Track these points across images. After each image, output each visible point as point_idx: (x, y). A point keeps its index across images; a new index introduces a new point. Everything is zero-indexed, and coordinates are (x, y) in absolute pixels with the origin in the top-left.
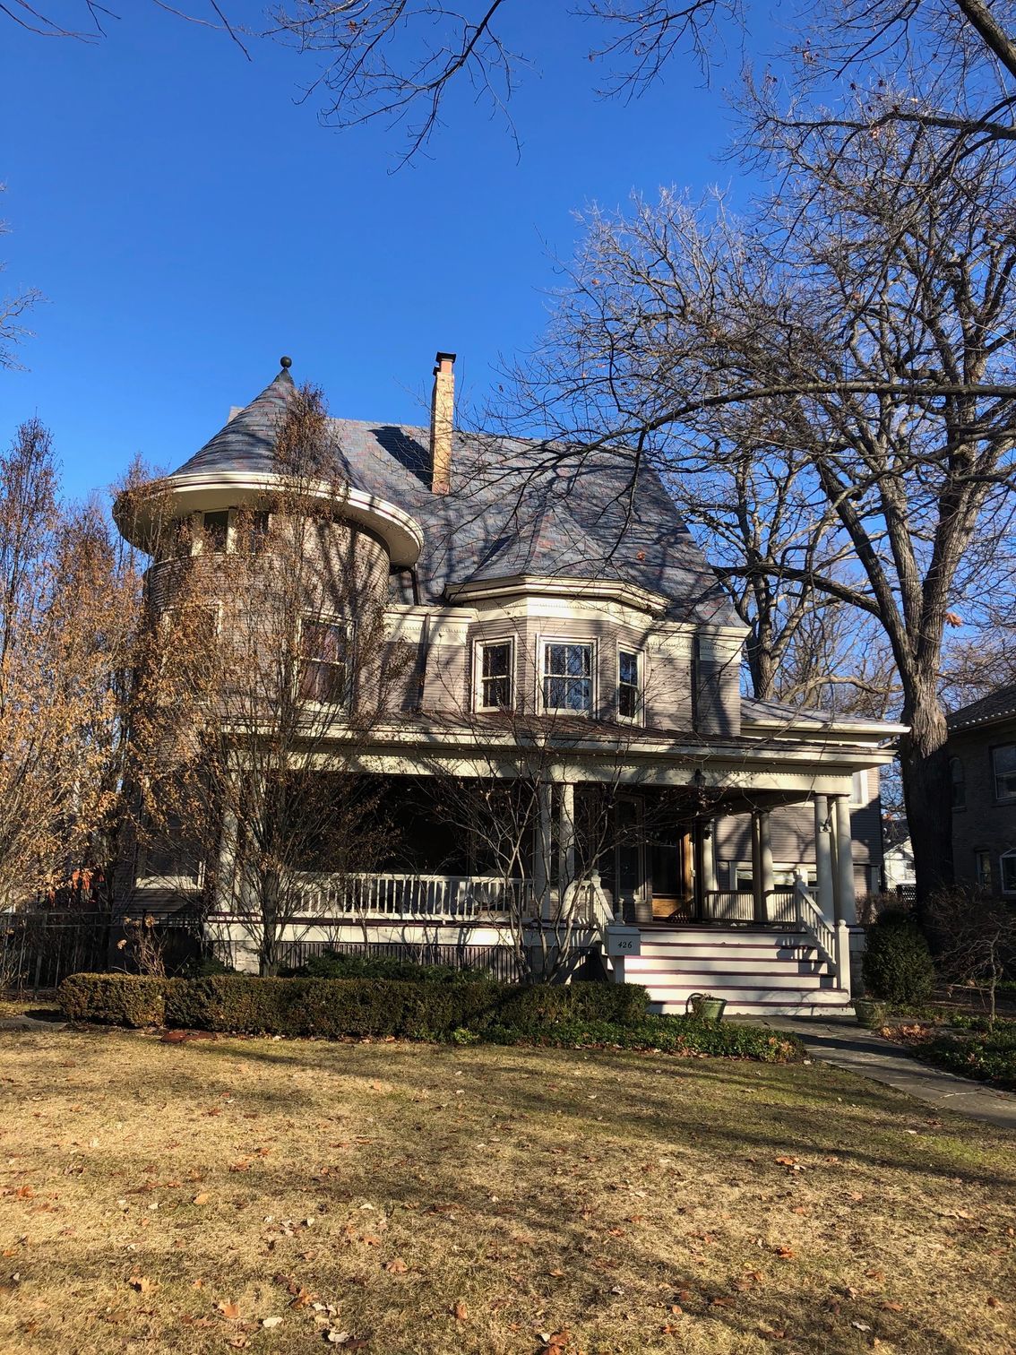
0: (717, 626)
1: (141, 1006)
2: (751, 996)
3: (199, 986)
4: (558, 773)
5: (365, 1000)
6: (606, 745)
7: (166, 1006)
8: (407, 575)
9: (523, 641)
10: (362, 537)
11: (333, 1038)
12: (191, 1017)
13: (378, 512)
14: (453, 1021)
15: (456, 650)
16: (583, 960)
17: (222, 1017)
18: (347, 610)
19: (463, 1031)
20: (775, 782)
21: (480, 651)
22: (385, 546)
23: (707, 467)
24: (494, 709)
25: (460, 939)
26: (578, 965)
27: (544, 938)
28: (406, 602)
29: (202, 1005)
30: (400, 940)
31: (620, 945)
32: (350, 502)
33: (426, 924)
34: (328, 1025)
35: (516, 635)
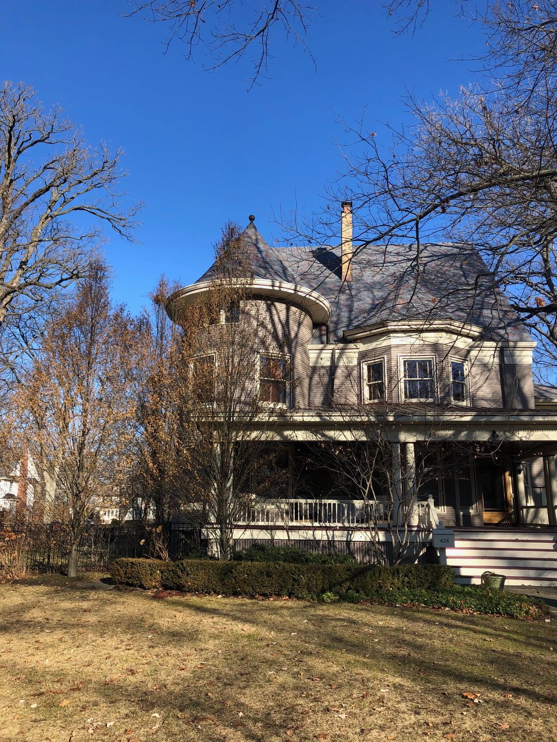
0: (516, 342)
1: (149, 577)
2: (532, 573)
3: (178, 566)
4: (403, 437)
5: (269, 575)
6: (432, 418)
7: (162, 577)
8: (324, 328)
9: (389, 361)
10: (293, 309)
11: (252, 597)
12: (174, 583)
13: (300, 294)
14: (323, 587)
15: (352, 368)
16: (425, 550)
17: (189, 584)
18: (286, 349)
19: (329, 594)
20: (547, 436)
21: (365, 367)
22: (308, 312)
23: (517, 249)
24: (376, 401)
25: (347, 538)
26: (421, 553)
27: (393, 537)
28: (322, 343)
29: (179, 577)
30: (312, 538)
31: (441, 541)
32: (282, 289)
33: (327, 528)
34: (248, 589)
35: (385, 357)
